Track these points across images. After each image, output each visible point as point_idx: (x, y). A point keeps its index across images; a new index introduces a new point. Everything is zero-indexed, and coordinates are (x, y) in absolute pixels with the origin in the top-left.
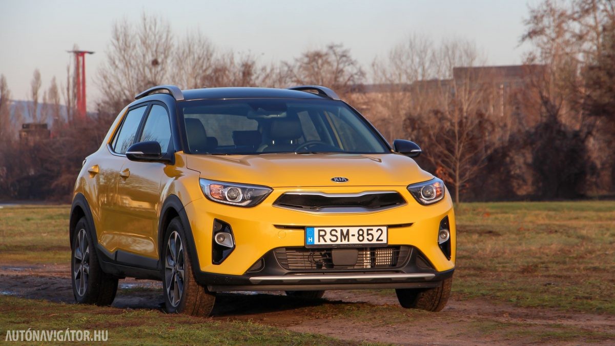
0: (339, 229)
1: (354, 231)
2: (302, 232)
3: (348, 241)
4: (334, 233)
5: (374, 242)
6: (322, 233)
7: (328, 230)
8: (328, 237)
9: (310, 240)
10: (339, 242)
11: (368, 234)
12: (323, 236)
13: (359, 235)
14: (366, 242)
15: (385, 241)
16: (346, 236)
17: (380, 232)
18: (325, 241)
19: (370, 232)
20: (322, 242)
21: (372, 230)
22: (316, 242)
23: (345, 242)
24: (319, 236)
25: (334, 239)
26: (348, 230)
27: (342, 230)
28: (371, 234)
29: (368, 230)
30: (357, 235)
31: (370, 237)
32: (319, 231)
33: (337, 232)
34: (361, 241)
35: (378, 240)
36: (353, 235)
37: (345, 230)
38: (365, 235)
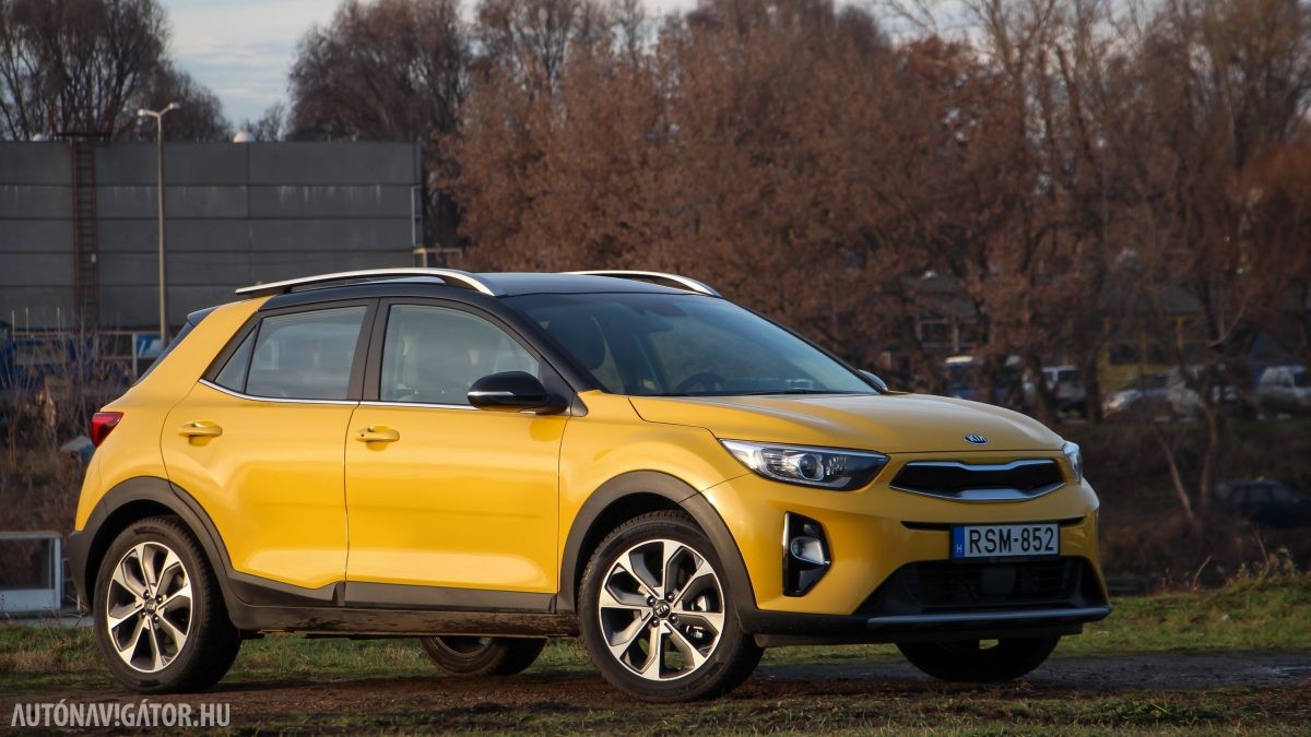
0: (996, 529)
1: (1016, 532)
2: (944, 534)
3: (1010, 550)
4: (990, 536)
5: (1043, 552)
6: (975, 537)
7: (983, 530)
8: (983, 543)
9: (959, 548)
10: (997, 553)
11: (1035, 538)
12: (976, 542)
13: (1024, 540)
14: (1032, 552)
15: (1055, 552)
16: (1006, 541)
17: (1049, 533)
18: (980, 551)
19: (1037, 534)
20: (976, 554)
21: (1039, 529)
22: (967, 554)
23: (1005, 553)
24: (972, 541)
25: (991, 546)
26: (1009, 531)
27: (1001, 531)
28: (1038, 538)
29: (1035, 530)
30: (1020, 540)
31: (1037, 543)
32: (972, 532)
33: (994, 534)
34: (1026, 550)
35: (1047, 548)
36: (1016, 540)
37: (1005, 529)
38: (1031, 539)
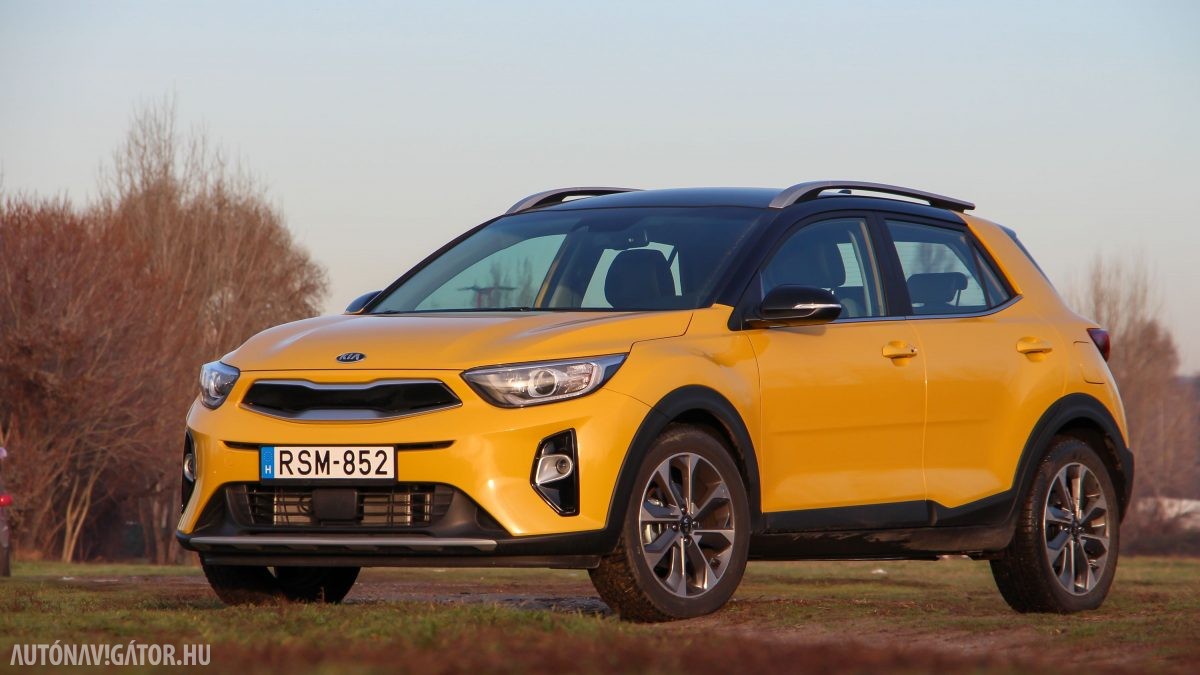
0: (312, 450)
1: (337, 454)
2: (255, 454)
3: (328, 473)
4: (304, 457)
5: (372, 475)
6: (286, 457)
7: (295, 451)
8: (295, 465)
9: (267, 469)
10: (312, 475)
11: (362, 461)
12: (287, 463)
13: (347, 462)
14: (357, 475)
15: (390, 475)
16: (323, 463)
17: (381, 456)
18: (291, 473)
19: (364, 456)
20: (286, 475)
21: (368, 452)
22: (277, 475)
23: (323, 475)
24: (282, 462)
25: (305, 468)
26: (328, 453)
27: (317, 453)
28: (366, 461)
29: (361, 453)
30: (342, 462)
31: (365, 467)
32: (282, 453)
33: (309, 455)
34: (350, 473)
35: (378, 472)
36: (336, 462)
37: (322, 451)
38: (356, 461)
